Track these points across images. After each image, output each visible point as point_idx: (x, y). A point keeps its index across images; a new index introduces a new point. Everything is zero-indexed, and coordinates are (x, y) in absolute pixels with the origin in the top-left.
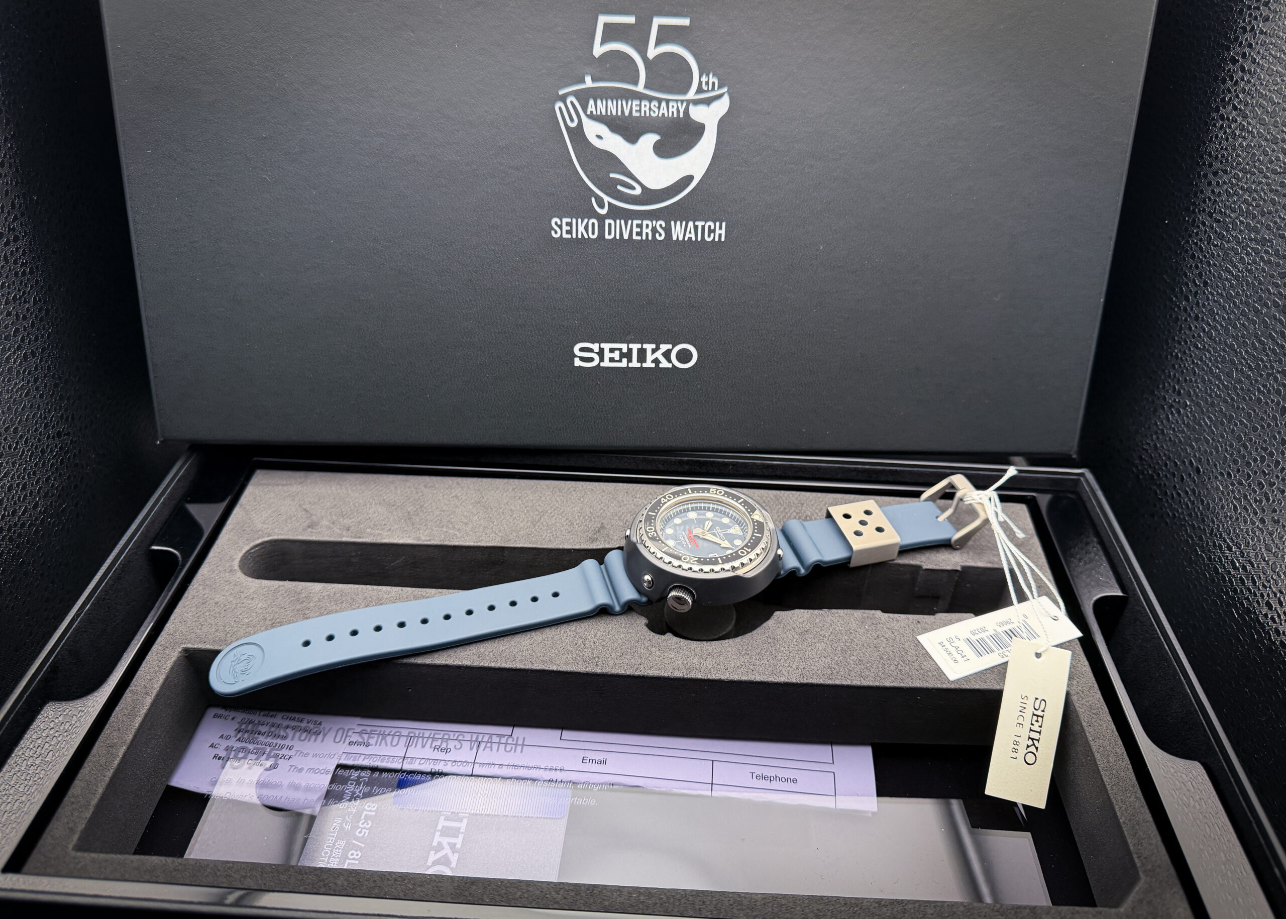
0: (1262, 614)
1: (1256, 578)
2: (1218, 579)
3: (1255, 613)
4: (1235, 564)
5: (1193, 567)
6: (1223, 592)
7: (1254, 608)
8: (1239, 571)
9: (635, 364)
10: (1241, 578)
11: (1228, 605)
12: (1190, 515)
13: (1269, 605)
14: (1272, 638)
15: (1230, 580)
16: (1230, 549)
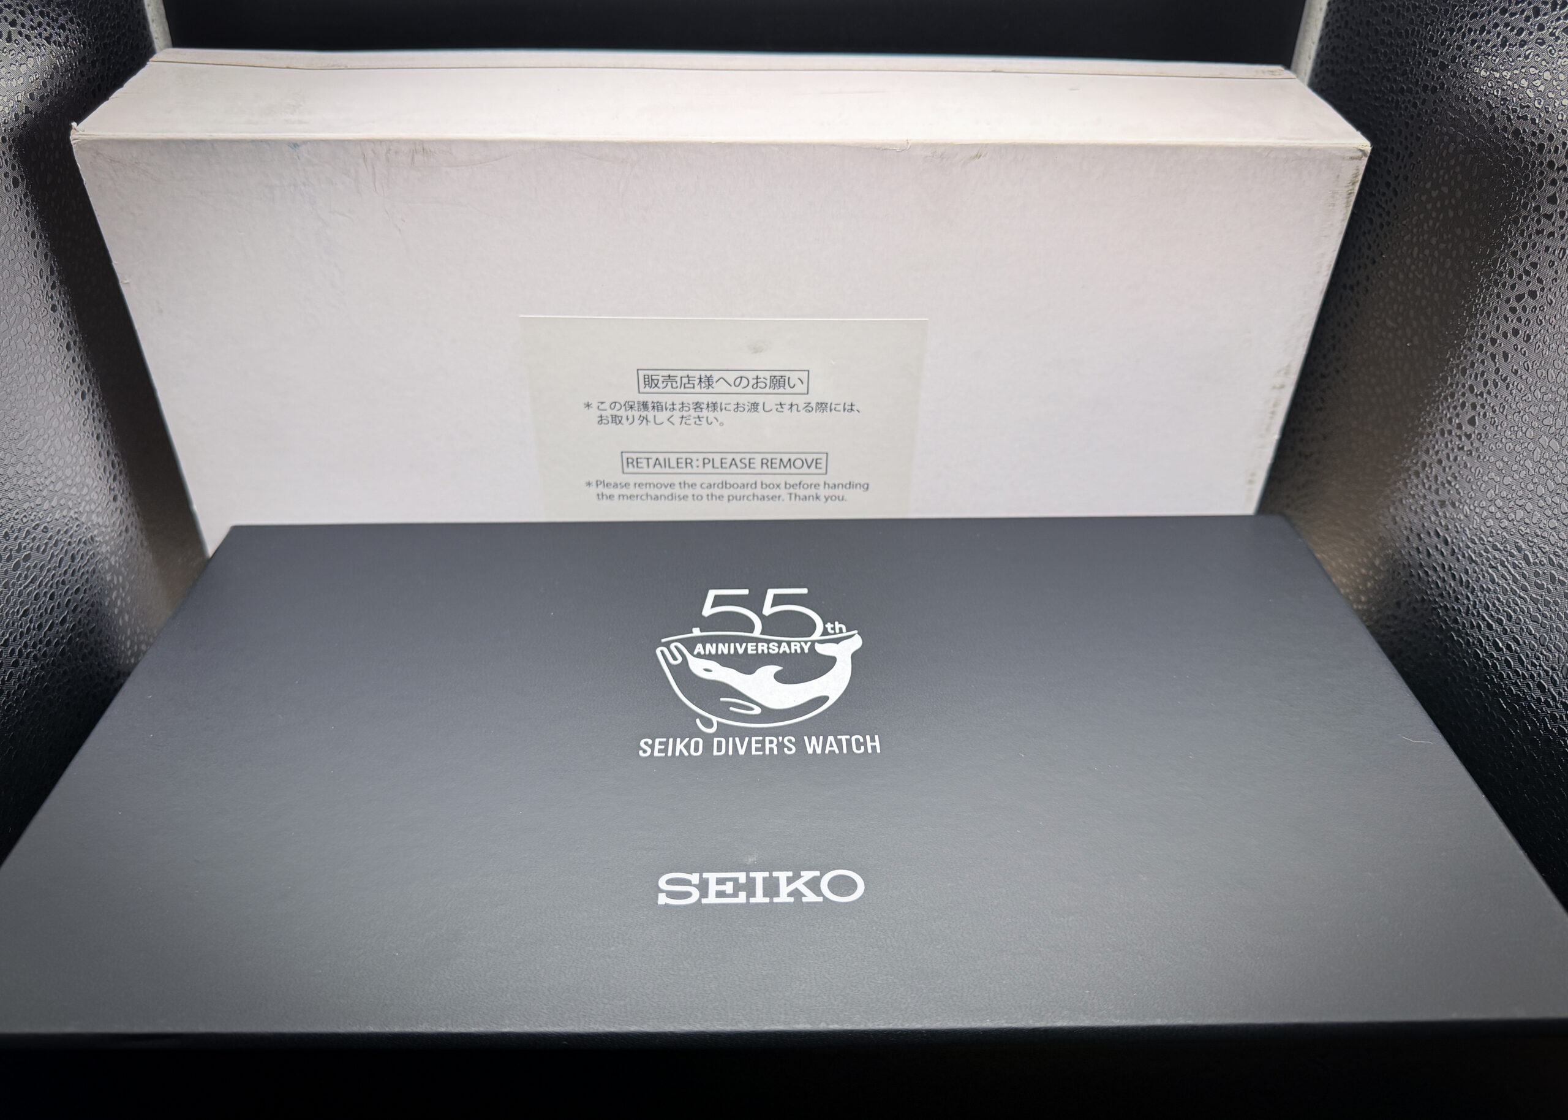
0: (1534, 699)
1: (1523, 657)
2: (1479, 665)
3: (1526, 699)
4: (1498, 644)
5: (1450, 657)
6: (1487, 680)
7: (1524, 693)
8: (1503, 652)
9: (760, 898)
10: (1506, 660)
11: (1494, 694)
12: (1441, 595)
13: (1540, 686)
14: (1549, 726)
15: (1494, 665)
16: (1490, 627)
